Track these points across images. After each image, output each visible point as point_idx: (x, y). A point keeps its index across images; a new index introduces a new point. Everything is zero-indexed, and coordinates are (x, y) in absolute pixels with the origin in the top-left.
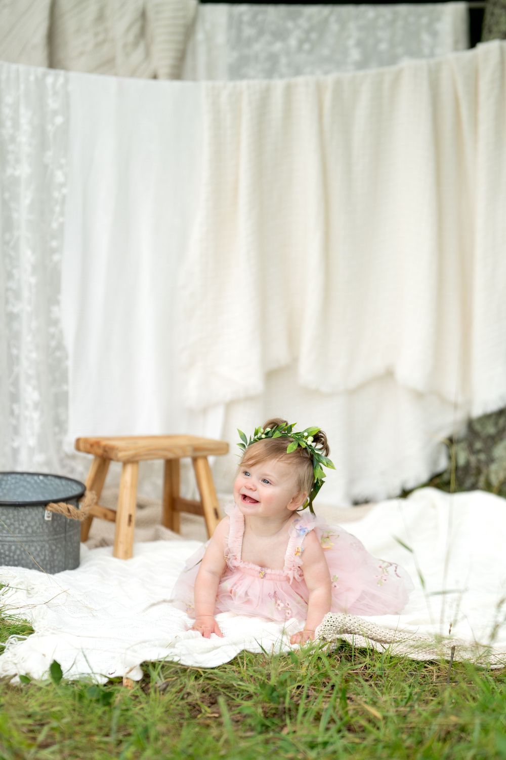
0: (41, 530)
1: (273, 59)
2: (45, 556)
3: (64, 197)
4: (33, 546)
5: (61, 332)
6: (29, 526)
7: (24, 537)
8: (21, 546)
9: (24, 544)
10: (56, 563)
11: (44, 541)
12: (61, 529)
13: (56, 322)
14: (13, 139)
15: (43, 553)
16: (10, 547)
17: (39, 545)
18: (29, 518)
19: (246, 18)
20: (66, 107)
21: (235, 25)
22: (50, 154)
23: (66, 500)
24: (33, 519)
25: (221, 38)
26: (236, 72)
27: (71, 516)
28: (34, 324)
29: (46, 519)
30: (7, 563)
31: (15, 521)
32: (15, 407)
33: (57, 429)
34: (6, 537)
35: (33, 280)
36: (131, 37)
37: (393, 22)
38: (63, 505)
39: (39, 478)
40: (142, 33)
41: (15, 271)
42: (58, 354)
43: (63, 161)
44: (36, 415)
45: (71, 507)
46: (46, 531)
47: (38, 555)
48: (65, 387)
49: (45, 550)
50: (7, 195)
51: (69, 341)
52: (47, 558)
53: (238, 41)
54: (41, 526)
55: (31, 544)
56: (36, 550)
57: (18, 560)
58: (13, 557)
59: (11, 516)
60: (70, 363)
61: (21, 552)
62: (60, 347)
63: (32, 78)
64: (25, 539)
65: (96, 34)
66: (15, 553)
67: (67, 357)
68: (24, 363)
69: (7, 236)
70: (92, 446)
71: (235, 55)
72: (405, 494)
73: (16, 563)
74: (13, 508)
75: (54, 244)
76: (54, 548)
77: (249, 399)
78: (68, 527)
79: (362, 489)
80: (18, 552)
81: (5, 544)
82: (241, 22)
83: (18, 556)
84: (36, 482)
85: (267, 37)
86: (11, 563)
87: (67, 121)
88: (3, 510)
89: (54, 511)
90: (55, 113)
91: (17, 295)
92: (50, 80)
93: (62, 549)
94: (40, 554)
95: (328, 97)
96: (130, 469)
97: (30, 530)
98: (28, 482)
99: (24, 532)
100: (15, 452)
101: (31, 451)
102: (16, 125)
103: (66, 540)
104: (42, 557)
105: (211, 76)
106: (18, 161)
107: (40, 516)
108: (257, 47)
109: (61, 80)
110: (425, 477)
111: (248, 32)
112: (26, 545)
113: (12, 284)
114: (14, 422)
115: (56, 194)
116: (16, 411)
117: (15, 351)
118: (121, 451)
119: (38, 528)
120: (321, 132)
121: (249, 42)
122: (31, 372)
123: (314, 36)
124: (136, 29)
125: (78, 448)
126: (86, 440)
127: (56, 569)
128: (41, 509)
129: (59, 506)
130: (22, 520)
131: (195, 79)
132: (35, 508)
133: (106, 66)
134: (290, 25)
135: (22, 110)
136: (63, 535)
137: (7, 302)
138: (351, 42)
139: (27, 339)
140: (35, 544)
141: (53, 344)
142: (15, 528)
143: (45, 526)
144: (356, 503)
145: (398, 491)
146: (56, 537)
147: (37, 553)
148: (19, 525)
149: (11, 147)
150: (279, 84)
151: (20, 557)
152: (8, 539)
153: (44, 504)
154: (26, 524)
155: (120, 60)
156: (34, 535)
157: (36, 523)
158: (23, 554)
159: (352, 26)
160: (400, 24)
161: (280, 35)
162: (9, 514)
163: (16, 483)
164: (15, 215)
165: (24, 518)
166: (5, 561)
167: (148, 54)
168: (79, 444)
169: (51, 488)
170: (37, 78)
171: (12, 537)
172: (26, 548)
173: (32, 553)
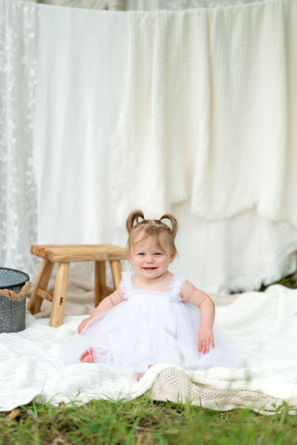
3: (35, 86)
5: (34, 175)
10: (4, 328)
12: (7, 306)
13: (31, 169)
14: (2, 47)
20: (37, 26)
22: (26, 58)
23: (9, 287)
27: (12, 298)
28: (15, 169)
32: (3, 223)
33: (32, 238)
35: (14, 141)
38: (6, 290)
39: (4, 271)
41: (4, 135)
42: (32, 189)
43: (34, 62)
44: (16, 229)
48: (35, 211)
51: (38, 181)
60: (39, 196)
62: (33, 184)
63: (14, 7)
67: (37, 192)
68: (9, 195)
70: (39, 251)
72: (263, 288)
75: (29, 117)
78: (13, 305)
79: (237, 284)
84: (2, 273)
87: (37, 37)
90: (29, 31)
91: (5, 151)
92: (26, 9)
93: (8, 319)
95: (213, 23)
96: (62, 267)
100: (4, 252)
101: (13, 252)
102: (3, 39)
103: (11, 313)
106: (5, 62)
109: (33, 9)
110: (278, 277)
114: (3, 233)
115: (30, 85)
116: (4, 226)
117: (3, 187)
118: (55, 255)
120: (208, 46)
122: (13, 201)
125: (32, 252)
126: (37, 247)
135: (7, 29)
136: (9, 310)
139: (10, 179)
141: (29, 182)
144: (232, 293)
145: (259, 287)
146: (3, 311)
150: (181, 14)
164: (4, 98)
168: (33, 250)
169: (11, 278)
170: (17, 7)
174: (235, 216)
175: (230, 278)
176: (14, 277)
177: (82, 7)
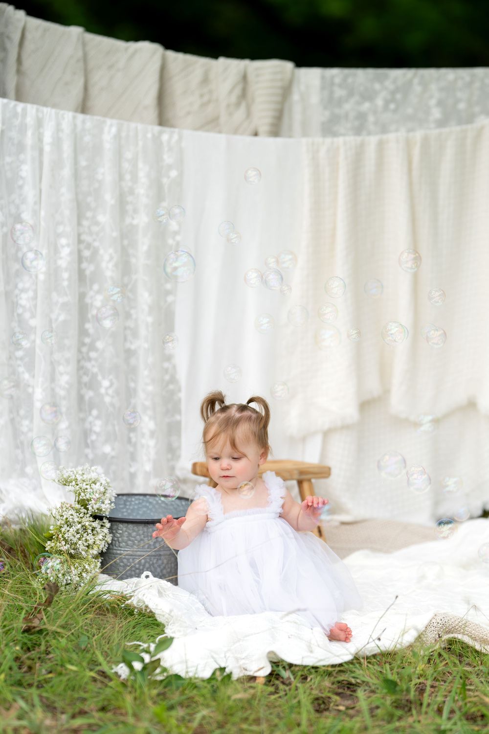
1: (362, 117)
3: (178, 243)
4: (160, 559)
5: (174, 367)
8: (150, 560)
9: (152, 558)
13: (169, 358)
14: (132, 192)
15: (170, 565)
19: (337, 80)
20: (180, 162)
21: (327, 86)
22: (165, 204)
25: (315, 99)
26: (329, 129)
28: (150, 360)
31: (144, 537)
32: (132, 435)
33: (170, 456)
35: (150, 319)
36: (233, 99)
37: (469, 85)
39: (160, 500)
40: (244, 94)
41: (133, 312)
42: (171, 387)
44: (152, 443)
47: (165, 568)
48: (178, 417)
49: (171, 564)
50: (126, 242)
51: (182, 376)
53: (330, 102)
56: (163, 563)
59: (141, 532)
60: (182, 395)
61: (150, 565)
62: (173, 380)
63: (149, 135)
65: (202, 96)
67: (180, 390)
68: (141, 395)
69: (126, 279)
71: (327, 113)
74: (143, 525)
75: (168, 286)
77: (345, 427)
79: (445, 510)
81: (135, 558)
82: (332, 84)
84: (157, 502)
85: (356, 98)
87: (181, 175)
88: (133, 527)
90: (170, 167)
91: (135, 334)
92: (165, 137)
94: (167, 567)
95: (416, 152)
98: (150, 503)
99: (152, 547)
100: (133, 476)
101: (147, 475)
102: (135, 178)
104: (169, 570)
105: (305, 133)
106: (135, 211)
108: (347, 106)
109: (176, 137)
111: (339, 93)
112: (154, 559)
113: (130, 324)
114: (131, 449)
115: (170, 241)
116: (134, 440)
117: (132, 385)
120: (410, 184)
121: (340, 102)
122: (148, 403)
123: (399, 96)
124: (238, 91)
125: (195, 472)
126: (202, 464)
131: (290, 137)
133: (211, 124)
134: (377, 86)
135: (141, 165)
137: (125, 339)
138: (433, 102)
139: (144, 373)
141: (167, 377)
145: (480, 512)
147: (164, 565)
149: (130, 199)
150: (372, 141)
152: (139, 553)
155: (223, 119)
156: (162, 550)
158: (152, 567)
159: (433, 87)
160: (477, 84)
161: (368, 96)
162: (139, 530)
163: (139, 503)
164: (133, 260)
166: (136, 574)
167: (249, 114)
168: (196, 468)
169: (172, 507)
170: (153, 135)
171: (142, 551)
172: (155, 561)
173: (159, 566)
174: (446, 416)
175: (436, 503)
176: (175, 506)
177: (220, 132)
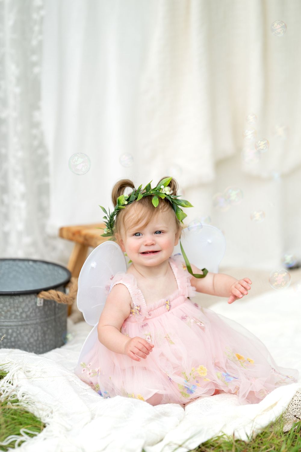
0: (34, 314)
2: (38, 336)
3: (42, 19)
4: (27, 328)
6: (23, 312)
7: (20, 321)
8: (17, 330)
9: (19, 327)
10: (48, 342)
11: (37, 323)
12: (51, 312)
15: (36, 334)
16: (7, 330)
17: (32, 328)
18: (23, 305)
23: (55, 288)
24: (27, 305)
27: (60, 301)
29: (38, 305)
30: (5, 345)
31: (11, 308)
33: (40, 215)
34: (4, 322)
35: (17, 90)
38: (53, 292)
42: (40, 151)
45: (60, 293)
46: (39, 314)
47: (32, 336)
48: (47, 180)
49: (38, 332)
52: (40, 338)
54: (34, 311)
55: (26, 327)
56: (30, 332)
57: (15, 341)
58: (10, 339)
59: (7, 304)
61: (17, 334)
62: (42, 145)
64: (20, 323)
66: (11, 335)
70: (73, 234)
73: (13, 344)
74: (9, 297)
75: (34, 58)
76: (45, 329)
78: (57, 310)
80: (15, 335)
81: (2, 328)
83: (15, 338)
86: (9, 344)
89: (46, 298)
93: (53, 329)
94: (34, 335)
97: (24, 315)
98: (20, 267)
99: (19, 317)
103: (55, 322)
104: (36, 338)
107: (33, 302)
112: (21, 328)
115: (35, 16)
119: (31, 313)
125: (61, 236)
126: (68, 229)
127: (48, 347)
128: (33, 296)
129: (50, 293)
130: (18, 307)
132: (28, 296)
136: (52, 318)
140: (29, 327)
141: (35, 143)
142: (12, 314)
143: (37, 310)
146: (47, 319)
147: (30, 334)
148: (15, 311)
151: (16, 339)
152: (6, 324)
153: (37, 292)
154: (21, 310)
156: (28, 319)
157: (29, 309)
158: (19, 336)
162: (5, 302)
163: (9, 269)
165: (19, 305)
168: (63, 233)
171: (9, 322)
172: (22, 330)
173: (27, 335)
